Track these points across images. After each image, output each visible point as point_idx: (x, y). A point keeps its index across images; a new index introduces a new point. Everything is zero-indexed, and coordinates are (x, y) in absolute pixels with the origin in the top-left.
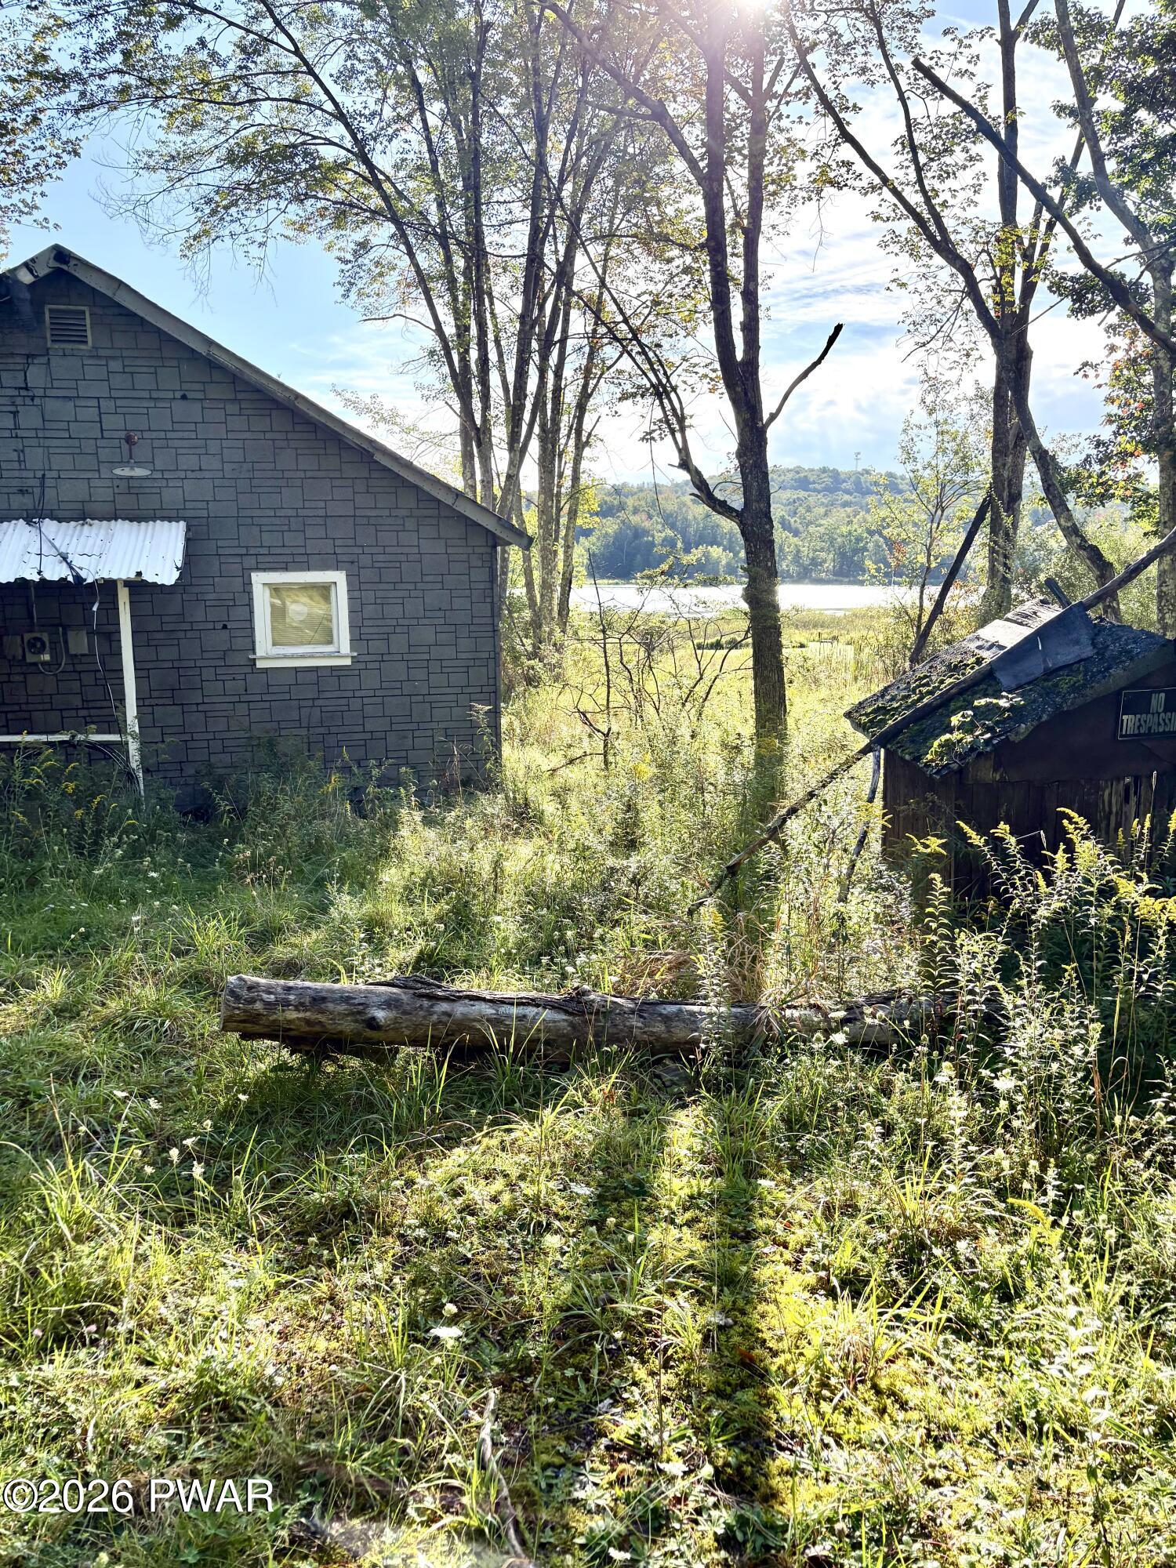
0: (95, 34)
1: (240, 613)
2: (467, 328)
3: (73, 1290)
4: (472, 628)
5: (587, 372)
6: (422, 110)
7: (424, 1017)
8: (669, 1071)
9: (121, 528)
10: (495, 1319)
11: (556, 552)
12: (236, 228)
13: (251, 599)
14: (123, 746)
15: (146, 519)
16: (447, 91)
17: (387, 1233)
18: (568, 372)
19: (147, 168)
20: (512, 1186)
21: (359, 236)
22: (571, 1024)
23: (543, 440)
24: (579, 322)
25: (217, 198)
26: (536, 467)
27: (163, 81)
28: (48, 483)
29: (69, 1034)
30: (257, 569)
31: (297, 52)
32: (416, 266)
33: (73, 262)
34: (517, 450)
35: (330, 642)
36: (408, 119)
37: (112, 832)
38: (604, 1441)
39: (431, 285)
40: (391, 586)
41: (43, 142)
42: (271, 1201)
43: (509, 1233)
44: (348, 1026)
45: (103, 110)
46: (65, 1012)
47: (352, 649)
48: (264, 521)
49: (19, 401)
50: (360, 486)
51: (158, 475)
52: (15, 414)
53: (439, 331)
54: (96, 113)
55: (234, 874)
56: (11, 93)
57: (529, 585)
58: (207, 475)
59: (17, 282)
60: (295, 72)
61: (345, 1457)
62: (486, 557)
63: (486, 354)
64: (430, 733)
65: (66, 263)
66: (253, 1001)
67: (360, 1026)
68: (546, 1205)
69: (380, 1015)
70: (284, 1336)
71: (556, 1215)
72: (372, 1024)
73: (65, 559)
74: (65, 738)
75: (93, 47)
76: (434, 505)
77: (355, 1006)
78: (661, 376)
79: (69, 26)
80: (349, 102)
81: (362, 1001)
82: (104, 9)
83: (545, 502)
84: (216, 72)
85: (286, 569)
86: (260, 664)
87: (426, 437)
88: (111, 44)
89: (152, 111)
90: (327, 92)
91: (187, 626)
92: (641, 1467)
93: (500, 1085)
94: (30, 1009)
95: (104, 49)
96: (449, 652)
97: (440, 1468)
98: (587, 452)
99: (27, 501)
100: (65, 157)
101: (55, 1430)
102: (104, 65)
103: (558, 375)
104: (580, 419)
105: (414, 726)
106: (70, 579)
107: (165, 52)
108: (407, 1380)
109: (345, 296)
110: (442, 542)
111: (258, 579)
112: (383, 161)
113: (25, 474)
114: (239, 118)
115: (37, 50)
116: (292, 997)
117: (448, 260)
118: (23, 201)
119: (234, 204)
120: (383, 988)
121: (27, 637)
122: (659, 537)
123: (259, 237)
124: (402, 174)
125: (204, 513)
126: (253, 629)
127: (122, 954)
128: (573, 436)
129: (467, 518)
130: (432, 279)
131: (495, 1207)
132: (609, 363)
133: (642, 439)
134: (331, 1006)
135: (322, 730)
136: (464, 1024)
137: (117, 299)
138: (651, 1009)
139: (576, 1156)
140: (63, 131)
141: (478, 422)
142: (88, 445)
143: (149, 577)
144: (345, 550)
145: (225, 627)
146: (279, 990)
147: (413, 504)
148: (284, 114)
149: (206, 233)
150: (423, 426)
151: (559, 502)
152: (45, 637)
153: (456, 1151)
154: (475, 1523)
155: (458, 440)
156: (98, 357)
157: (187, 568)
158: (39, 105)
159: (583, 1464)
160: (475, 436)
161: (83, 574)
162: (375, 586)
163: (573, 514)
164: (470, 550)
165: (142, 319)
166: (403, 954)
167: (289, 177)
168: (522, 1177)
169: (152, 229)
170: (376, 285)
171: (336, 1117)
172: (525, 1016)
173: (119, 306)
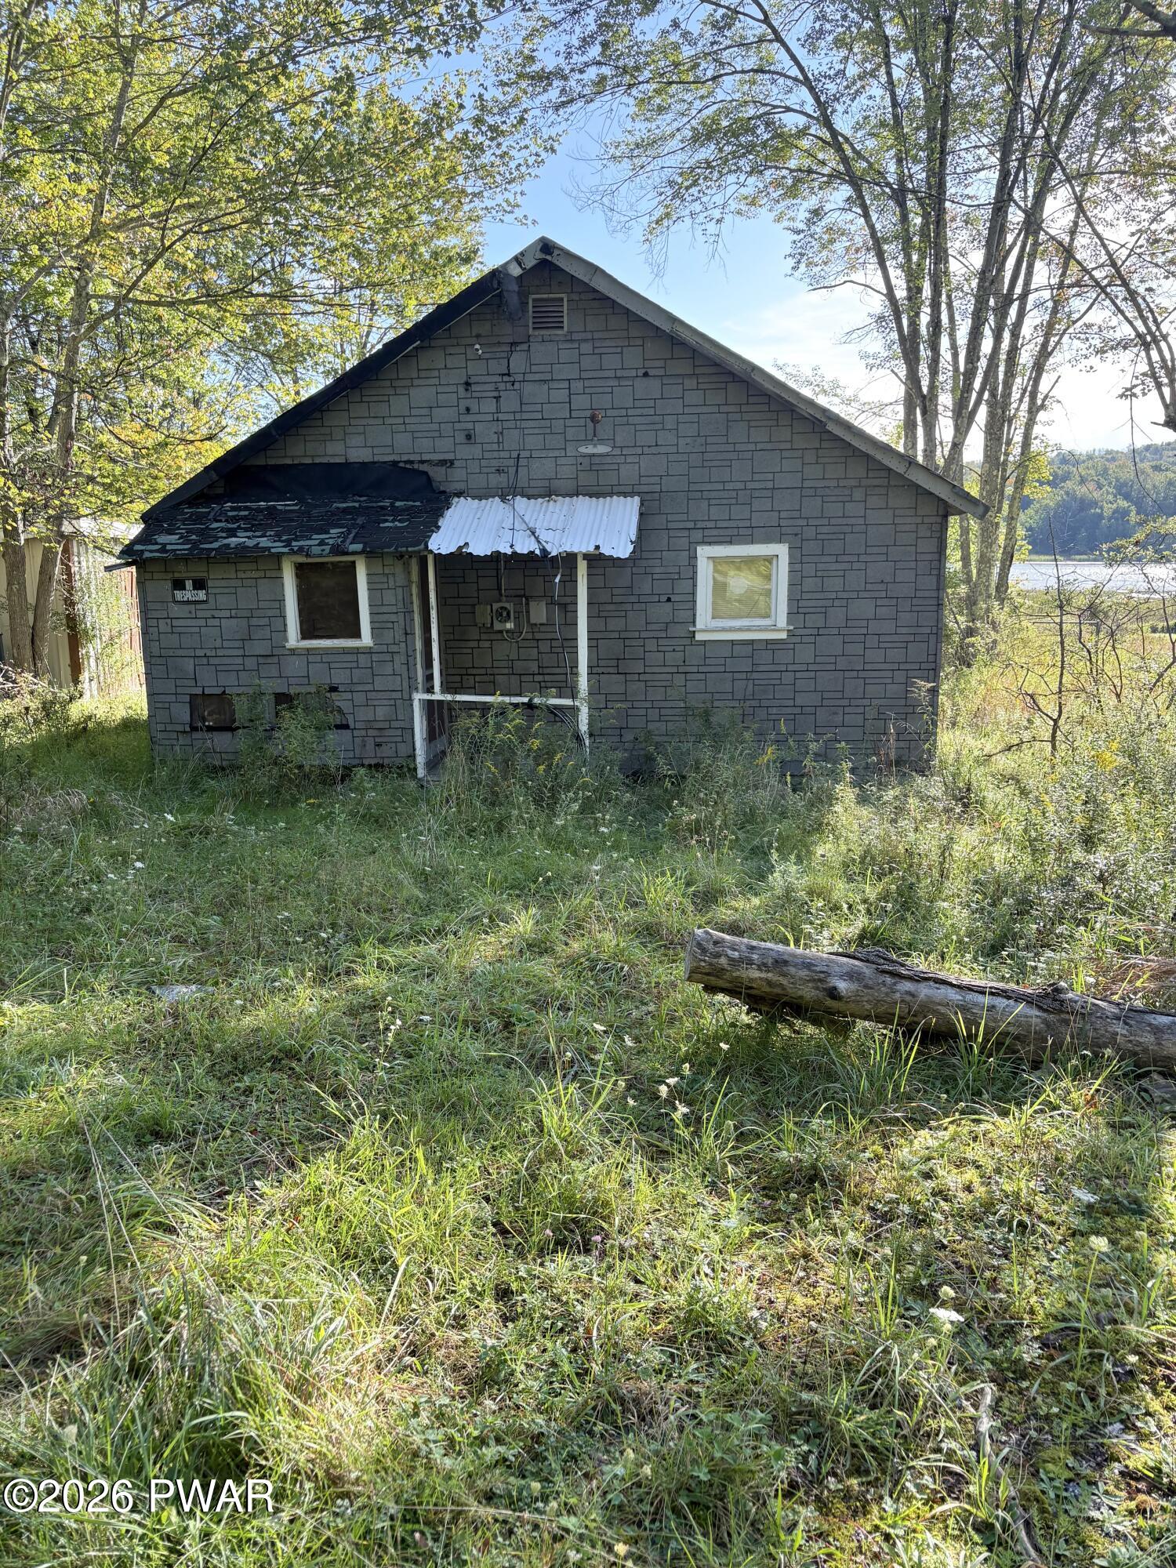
0: (578, 29)
1: (684, 586)
2: (919, 290)
3: (568, 1201)
4: (915, 601)
5: (1049, 329)
6: (888, 64)
7: (887, 994)
8: (1158, 1086)
9: (582, 502)
10: (981, 1313)
11: (997, 524)
12: (697, 207)
13: (695, 573)
14: (575, 710)
15: (604, 495)
16: (916, 41)
17: (855, 1203)
18: (1026, 330)
19: (614, 157)
20: (986, 1180)
21: (813, 202)
22: (1045, 1021)
23: (992, 405)
24: (1043, 274)
25: (680, 180)
26: (982, 435)
27: (637, 68)
28: (522, 462)
29: (541, 967)
30: (704, 543)
31: (766, 20)
32: (872, 227)
33: (556, 252)
34: (963, 418)
35: (768, 616)
36: (873, 74)
37: (568, 787)
38: (1117, 1467)
39: (886, 247)
40: (833, 559)
41: (527, 141)
42: (739, 1152)
43: (987, 1227)
44: (808, 993)
45: (580, 104)
46: (538, 947)
47: (788, 623)
48: (713, 495)
49: (502, 386)
50: (810, 457)
51: (617, 451)
52: (497, 398)
53: (890, 294)
54: (573, 108)
55: (679, 835)
56: (501, 98)
57: (966, 559)
58: (663, 450)
59: (508, 275)
60: (761, 40)
61: (838, 1415)
62: (936, 527)
63: (939, 317)
64: (861, 710)
65: (550, 254)
66: (718, 956)
67: (821, 995)
68: (1029, 1204)
69: (842, 986)
70: (763, 1283)
71: (1040, 1217)
72: (833, 993)
73: (533, 533)
74: (526, 700)
75: (576, 43)
76: (884, 474)
77: (818, 974)
78: (1151, 323)
79: (555, 25)
80: (814, 65)
81: (825, 969)
82: (586, 4)
83: (989, 473)
84: (687, 52)
85: (731, 543)
86: (699, 637)
87: (867, 407)
88: (591, 37)
89: (625, 99)
90: (793, 57)
91: (633, 599)
92: (1165, 1504)
93: (965, 1074)
94: (505, 941)
95: (586, 42)
96: (888, 627)
97: (938, 1450)
98: (1042, 416)
99: (502, 479)
100: (544, 155)
101: (560, 1324)
102: (585, 59)
103: (1015, 335)
104: (1036, 381)
105: (845, 702)
106: (538, 552)
107: (640, 38)
108: (900, 1354)
109: (795, 268)
110: (890, 512)
111: (703, 552)
112: (843, 124)
113: (502, 454)
114: (702, 98)
115: (526, 52)
116: (755, 957)
117: (904, 218)
118: (507, 201)
119: (695, 183)
120: (845, 959)
121: (496, 606)
122: (1108, 509)
123: (717, 214)
124: (860, 134)
125: (657, 488)
126: (694, 601)
127: (581, 900)
128: (1027, 399)
129: (918, 486)
130: (886, 241)
131: (970, 1197)
132: (1076, 316)
133: (1121, 396)
134: (792, 970)
135: (754, 703)
136: (926, 1008)
137: (593, 284)
138: (1138, 1016)
139: (1057, 1159)
140: (544, 130)
141: (925, 390)
142: (558, 426)
143: (606, 551)
144: (791, 522)
145: (669, 600)
146: (743, 948)
147: (862, 473)
148: (746, 87)
149: (668, 215)
150: (864, 397)
151: (1004, 470)
152: (510, 606)
153: (922, 1132)
154: (982, 1514)
155: (901, 409)
156: (572, 341)
157: (639, 543)
158: (524, 106)
159: (1095, 1484)
160: (920, 402)
161: (548, 548)
162: (816, 560)
163: (1020, 483)
164: (919, 520)
165: (614, 301)
166: (844, 930)
167: (750, 148)
168: (998, 1171)
169: (616, 217)
170: (825, 253)
171: (795, 1080)
172: (993, 1007)
173: (595, 291)
